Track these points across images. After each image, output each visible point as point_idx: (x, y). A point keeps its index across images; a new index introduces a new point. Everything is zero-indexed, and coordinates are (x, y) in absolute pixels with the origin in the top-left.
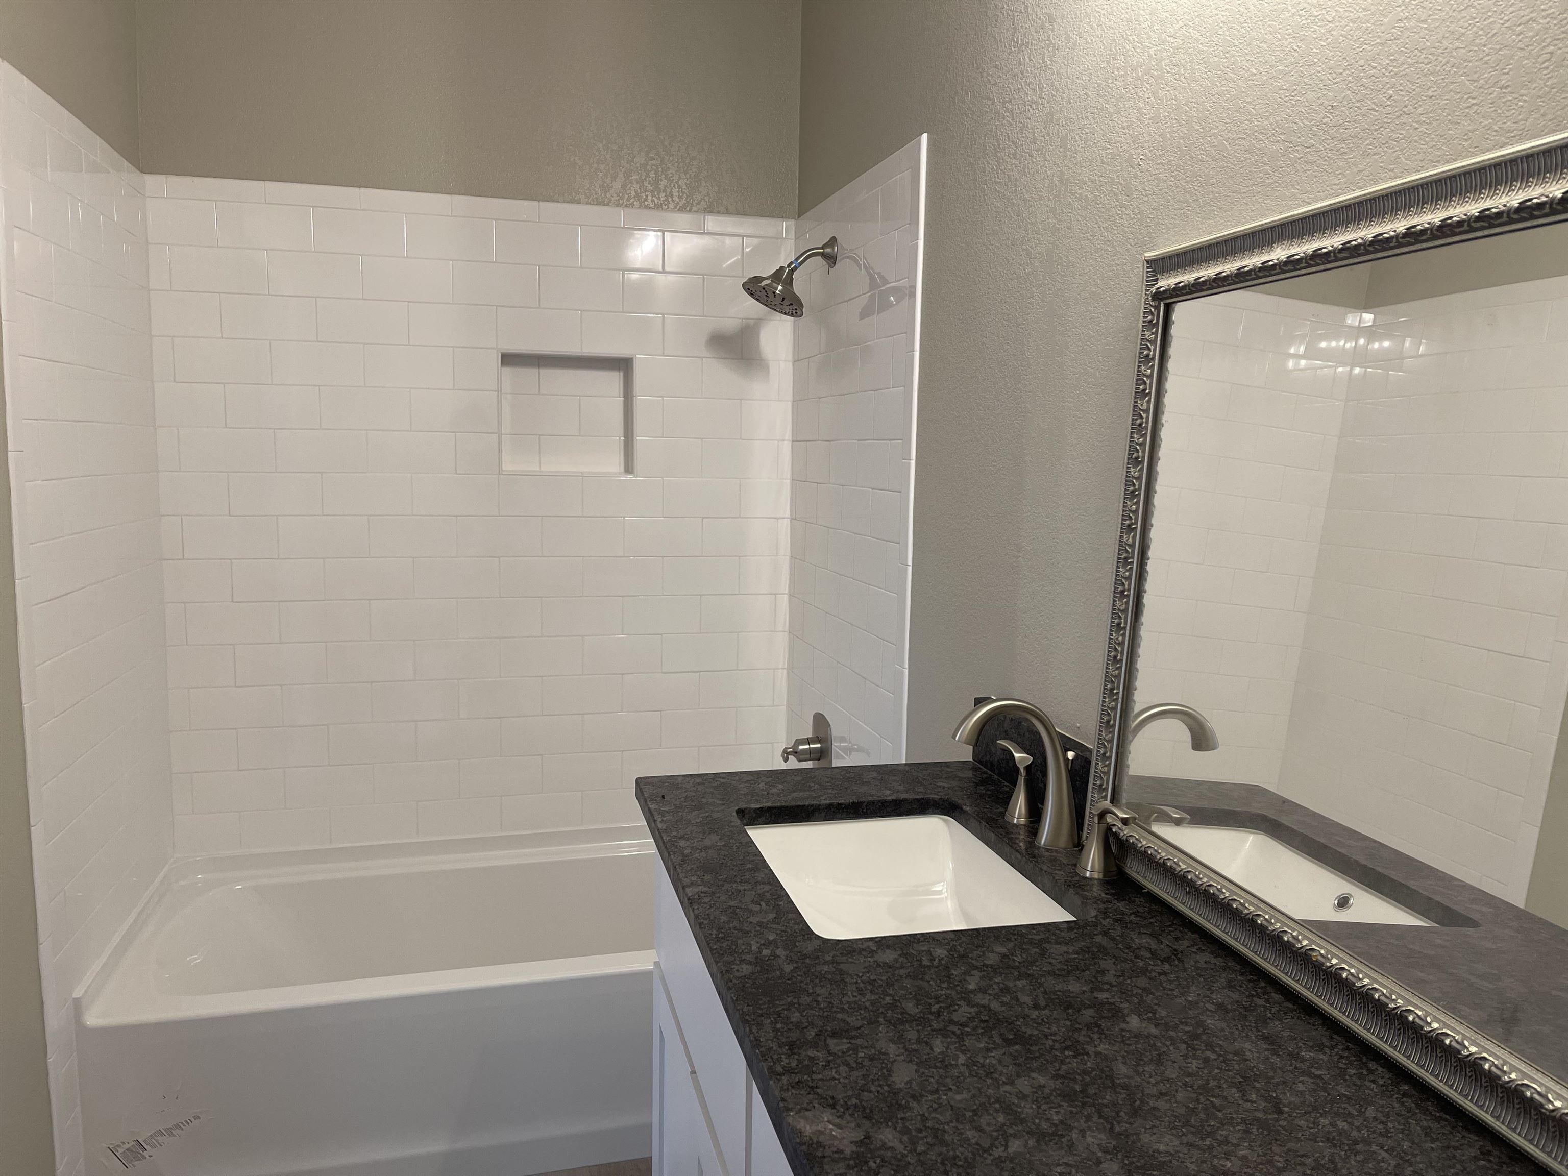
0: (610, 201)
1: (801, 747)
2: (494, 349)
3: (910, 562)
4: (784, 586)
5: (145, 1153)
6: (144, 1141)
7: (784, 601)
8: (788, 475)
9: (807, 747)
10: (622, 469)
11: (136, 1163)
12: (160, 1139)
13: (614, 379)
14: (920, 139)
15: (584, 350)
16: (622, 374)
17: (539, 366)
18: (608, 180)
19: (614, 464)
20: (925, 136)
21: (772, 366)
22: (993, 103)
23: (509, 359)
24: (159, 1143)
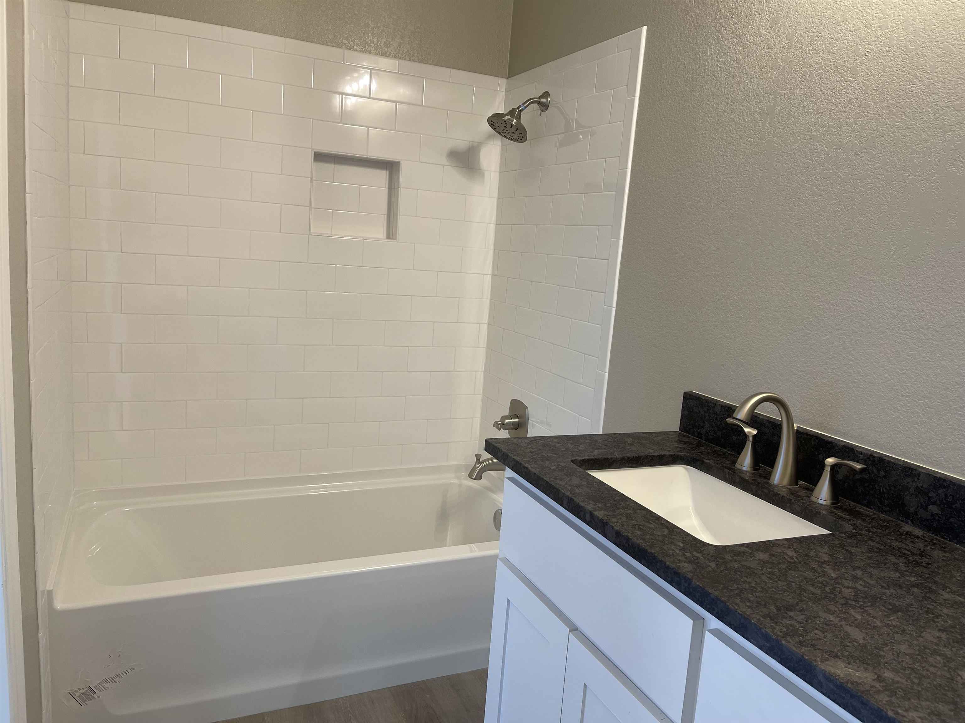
0: (390, 53)
1: (507, 421)
2: (309, 148)
3: (614, 304)
4: (485, 319)
5: (95, 696)
6: (95, 687)
7: (484, 327)
8: (492, 247)
9: (511, 420)
10: (385, 237)
11: (88, 702)
12: (106, 685)
13: (382, 176)
14: (641, 30)
15: (369, 154)
16: (388, 172)
17: (334, 163)
18: (390, 39)
19: (380, 233)
20: (645, 28)
21: (486, 174)
22: (718, 8)
23: (319, 157)
24: (105, 688)
